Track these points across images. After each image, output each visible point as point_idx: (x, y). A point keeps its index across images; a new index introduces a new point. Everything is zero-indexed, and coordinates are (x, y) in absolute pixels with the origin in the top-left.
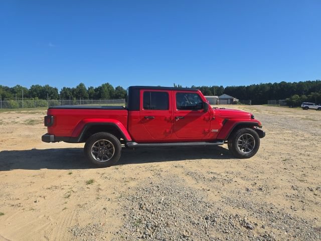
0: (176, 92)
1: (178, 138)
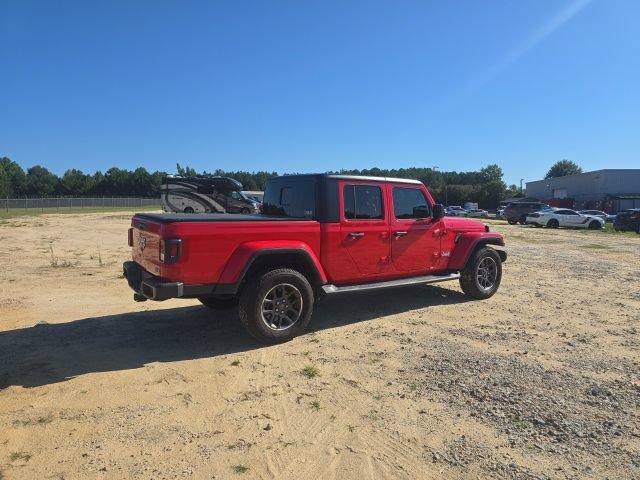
0: (393, 186)
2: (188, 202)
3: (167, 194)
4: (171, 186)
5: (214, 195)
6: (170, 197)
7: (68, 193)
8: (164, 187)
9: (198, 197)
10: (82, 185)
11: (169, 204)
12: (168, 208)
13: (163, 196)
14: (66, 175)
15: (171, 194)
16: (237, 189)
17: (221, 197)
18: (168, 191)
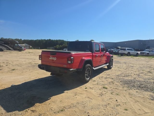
2: (1, 47)
5: (10, 45)
9: (4, 46)
16: (17, 43)
17: (12, 46)
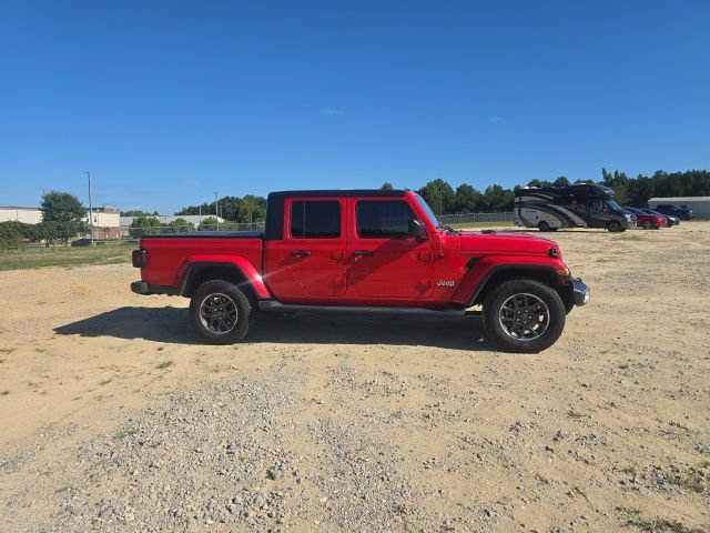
0: (356, 200)
1: (360, 298)
2: (543, 216)
3: (520, 207)
4: (525, 199)
5: (573, 207)
6: (523, 210)
7: (488, 209)
8: (517, 200)
9: (555, 210)
10: (500, 201)
11: (522, 219)
12: (520, 222)
13: (516, 209)
14: (487, 191)
15: (524, 207)
17: (582, 208)
18: (521, 204)
